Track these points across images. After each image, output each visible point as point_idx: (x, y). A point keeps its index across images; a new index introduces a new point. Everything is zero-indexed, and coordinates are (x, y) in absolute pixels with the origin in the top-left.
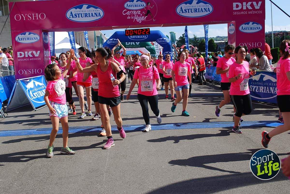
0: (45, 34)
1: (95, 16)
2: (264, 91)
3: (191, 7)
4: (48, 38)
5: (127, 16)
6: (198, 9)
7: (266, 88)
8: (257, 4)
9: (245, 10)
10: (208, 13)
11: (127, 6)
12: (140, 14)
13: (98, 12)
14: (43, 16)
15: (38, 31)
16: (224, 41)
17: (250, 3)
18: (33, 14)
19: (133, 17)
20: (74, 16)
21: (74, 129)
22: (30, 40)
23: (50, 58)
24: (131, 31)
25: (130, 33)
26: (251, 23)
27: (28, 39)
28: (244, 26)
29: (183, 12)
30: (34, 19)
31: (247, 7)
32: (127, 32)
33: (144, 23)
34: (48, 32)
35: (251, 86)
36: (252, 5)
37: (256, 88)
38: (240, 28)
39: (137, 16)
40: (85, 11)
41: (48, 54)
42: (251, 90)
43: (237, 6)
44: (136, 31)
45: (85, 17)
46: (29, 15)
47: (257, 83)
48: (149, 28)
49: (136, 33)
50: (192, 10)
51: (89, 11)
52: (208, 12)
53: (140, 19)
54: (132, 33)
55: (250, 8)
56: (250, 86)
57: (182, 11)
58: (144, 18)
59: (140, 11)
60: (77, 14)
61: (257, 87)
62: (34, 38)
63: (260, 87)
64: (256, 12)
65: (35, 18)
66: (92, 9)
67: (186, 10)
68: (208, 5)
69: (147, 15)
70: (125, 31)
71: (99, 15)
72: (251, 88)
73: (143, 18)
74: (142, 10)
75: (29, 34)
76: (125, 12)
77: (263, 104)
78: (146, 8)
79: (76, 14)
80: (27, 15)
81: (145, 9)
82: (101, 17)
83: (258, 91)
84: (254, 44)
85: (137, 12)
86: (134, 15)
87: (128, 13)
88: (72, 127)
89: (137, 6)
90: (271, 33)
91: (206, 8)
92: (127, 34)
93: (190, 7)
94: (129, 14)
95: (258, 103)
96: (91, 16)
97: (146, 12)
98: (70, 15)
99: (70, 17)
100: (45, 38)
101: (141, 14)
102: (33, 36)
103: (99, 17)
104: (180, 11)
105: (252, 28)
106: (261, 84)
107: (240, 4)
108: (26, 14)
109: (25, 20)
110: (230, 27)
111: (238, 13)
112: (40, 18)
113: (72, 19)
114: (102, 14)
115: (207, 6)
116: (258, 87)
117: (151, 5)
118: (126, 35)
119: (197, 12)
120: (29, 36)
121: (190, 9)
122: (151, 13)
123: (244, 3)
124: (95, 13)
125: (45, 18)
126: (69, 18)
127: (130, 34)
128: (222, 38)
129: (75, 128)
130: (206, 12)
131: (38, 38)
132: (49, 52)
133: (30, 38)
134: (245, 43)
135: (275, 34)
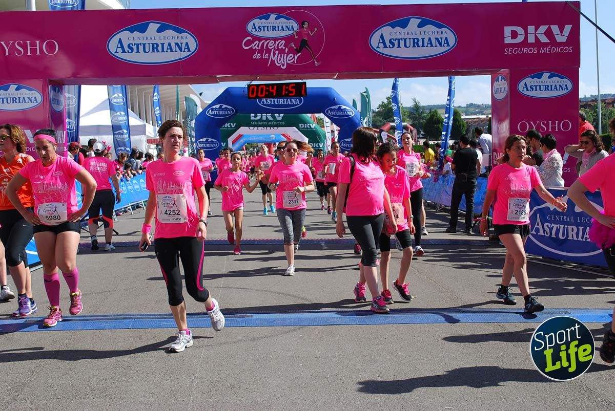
0: (54, 90)
1: (176, 51)
2: (577, 237)
3: (406, 34)
4: (62, 99)
5: (253, 51)
6: (421, 40)
7: (584, 231)
8: (562, 31)
9: (532, 45)
10: (446, 48)
11: (254, 30)
12: (284, 48)
13: (184, 42)
14: (51, 47)
15: (39, 83)
16: (485, 116)
17: (543, 28)
18: (28, 42)
19: (267, 54)
20: (126, 49)
21: (116, 319)
22: (19, 102)
23: (65, 148)
24: (262, 89)
25: (259, 92)
26: (546, 75)
27: (14, 100)
28: (529, 81)
29: (385, 46)
30: (29, 54)
31: (536, 37)
32: (253, 89)
33: (291, 70)
34: (64, 85)
35: (548, 226)
36: (549, 33)
37: (558, 230)
38: (521, 87)
39: (277, 52)
40: (153, 39)
41: (61, 137)
42: (547, 234)
43: (514, 35)
44: (273, 88)
45: (153, 51)
46: (19, 44)
47: (560, 218)
48: (304, 81)
49: (273, 93)
50: (408, 41)
51: (162, 38)
52: (444, 46)
53: (284, 59)
54: (264, 92)
55: (544, 39)
56: (546, 225)
57: (384, 42)
58: (294, 57)
59: (283, 42)
60: (135, 44)
61: (560, 227)
62: (29, 98)
63: (567, 228)
64: (557, 50)
65: (33, 51)
66: (169, 33)
67: (392, 40)
68: (444, 29)
69: (301, 50)
70: (247, 86)
71: (185, 49)
72: (547, 230)
73: (291, 59)
74: (288, 39)
75: (17, 89)
76: (247, 43)
77: (575, 267)
78: (297, 33)
79: (131, 45)
80: (13, 44)
81: (296, 37)
82: (191, 53)
83: (563, 236)
84: (554, 124)
85: (277, 43)
86: (268, 51)
87: (255, 45)
88: (111, 316)
89: (277, 29)
90: (596, 99)
91: (441, 38)
92: (253, 94)
93: (403, 34)
94: (257, 48)
95: (562, 264)
96: (168, 49)
97: (298, 44)
98: (117, 48)
99: (116, 52)
100: (55, 99)
101: (287, 49)
102: (26, 94)
103: (186, 54)
104: (379, 43)
105: (548, 86)
106: (570, 220)
107: (520, 30)
108: (11, 42)
109: (7, 54)
110: (496, 83)
111: (517, 51)
112: (46, 52)
113: (121, 55)
114: (193, 45)
115: (442, 33)
116: (564, 228)
117: (311, 28)
118: (249, 98)
119: (418, 46)
120: (17, 94)
121: (402, 39)
122: (309, 47)
123: (531, 29)
124: (177, 44)
125: (56, 52)
126: (115, 54)
127: (259, 95)
128: (480, 109)
129: (118, 319)
130: (441, 46)
131: (39, 99)
132: (65, 132)
133: (19, 98)
134: (532, 122)
135: (607, 101)
